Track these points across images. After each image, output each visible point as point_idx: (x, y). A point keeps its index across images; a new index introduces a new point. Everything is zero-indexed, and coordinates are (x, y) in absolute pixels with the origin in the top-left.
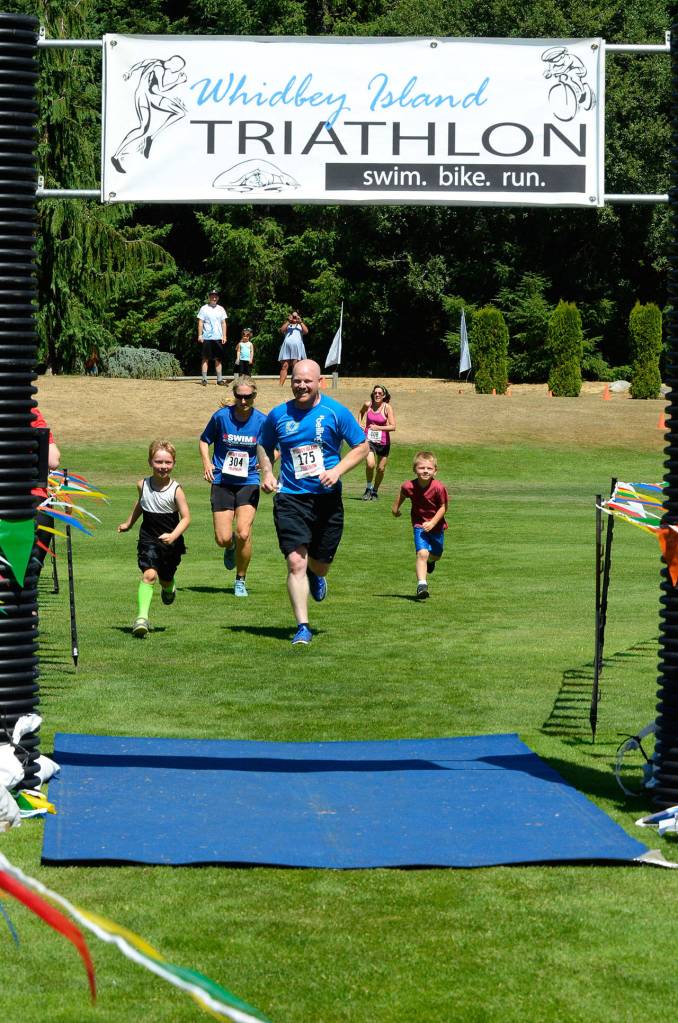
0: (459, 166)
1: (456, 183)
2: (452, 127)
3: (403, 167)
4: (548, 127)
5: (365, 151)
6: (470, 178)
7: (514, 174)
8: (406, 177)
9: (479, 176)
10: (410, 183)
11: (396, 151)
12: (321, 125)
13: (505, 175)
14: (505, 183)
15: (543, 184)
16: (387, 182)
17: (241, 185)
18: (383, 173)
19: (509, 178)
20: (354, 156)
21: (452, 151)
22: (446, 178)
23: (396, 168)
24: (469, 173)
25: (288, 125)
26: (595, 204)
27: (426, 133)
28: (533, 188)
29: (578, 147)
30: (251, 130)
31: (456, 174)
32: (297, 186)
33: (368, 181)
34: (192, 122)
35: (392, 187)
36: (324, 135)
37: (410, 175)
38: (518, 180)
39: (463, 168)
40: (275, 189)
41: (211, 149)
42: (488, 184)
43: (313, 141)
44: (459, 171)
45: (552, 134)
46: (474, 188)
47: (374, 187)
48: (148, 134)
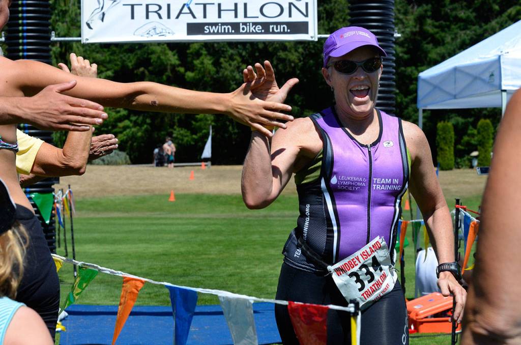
0: (249, 23)
1: (248, 31)
2: (245, 5)
3: (223, 24)
4: (290, 4)
5: (205, 16)
6: (255, 28)
7: (275, 26)
8: (225, 29)
9: (259, 27)
10: (227, 31)
11: (220, 16)
12: (184, 5)
13: (271, 27)
14: (271, 30)
15: (289, 31)
16: (216, 31)
17: (147, 34)
18: (214, 27)
19: (273, 28)
20: (200, 19)
21: (246, 16)
22: (243, 29)
23: (220, 24)
24: (254, 26)
25: (169, 6)
26: (313, 39)
27: (233, 8)
28: (284, 33)
29: (305, 13)
30: (151, 8)
31: (248, 27)
32: (173, 34)
33: (206, 31)
34: (124, 5)
35: (218, 33)
36: (186, 10)
37: (226, 27)
38: (277, 29)
39: (251, 24)
40: (163, 35)
41: (133, 17)
42: (263, 31)
43: (180, 13)
44: (249, 25)
45: (293, 8)
46: (257, 33)
47: (209, 33)
48: (103, 11)
